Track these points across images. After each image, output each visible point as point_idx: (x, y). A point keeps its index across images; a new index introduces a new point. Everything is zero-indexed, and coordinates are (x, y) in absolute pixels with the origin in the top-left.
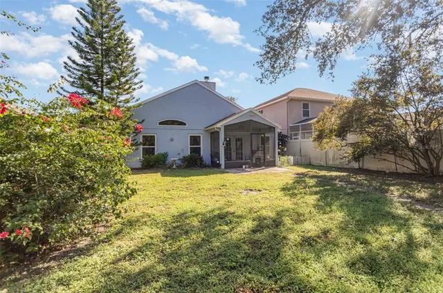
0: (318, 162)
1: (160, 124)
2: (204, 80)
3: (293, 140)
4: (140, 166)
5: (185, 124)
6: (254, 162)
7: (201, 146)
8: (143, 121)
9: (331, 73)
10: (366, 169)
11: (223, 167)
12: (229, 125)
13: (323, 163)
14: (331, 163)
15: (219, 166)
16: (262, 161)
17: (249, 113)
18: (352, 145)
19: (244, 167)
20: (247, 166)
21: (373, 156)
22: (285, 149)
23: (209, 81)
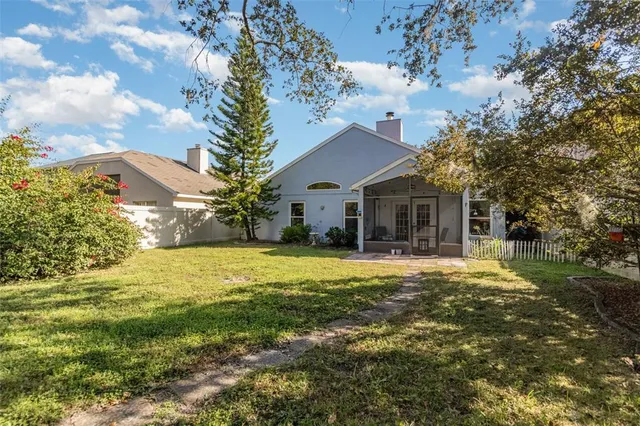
1: (309, 188)
2: (386, 119)
5: (338, 187)
6: (415, 244)
11: (361, 248)
12: (372, 186)
16: (432, 244)
17: (407, 163)
19: (393, 251)
20: (399, 251)
23: (392, 118)
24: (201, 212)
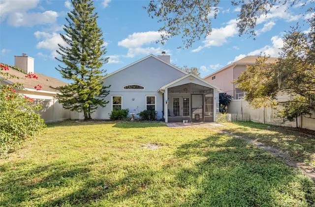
0: (257, 119)
1: (124, 88)
2: (162, 55)
3: (238, 100)
4: (109, 119)
5: (143, 88)
6: (194, 117)
7: (155, 104)
8: (110, 86)
9: (253, 32)
10: (305, 129)
11: (166, 121)
12: (172, 88)
13: (262, 121)
14: (269, 121)
15: (163, 120)
16: (201, 117)
17: (190, 78)
18: (283, 104)
19: (184, 121)
20: (187, 121)
21: (309, 116)
22: (226, 108)
23: (165, 55)
24: (47, 102)
